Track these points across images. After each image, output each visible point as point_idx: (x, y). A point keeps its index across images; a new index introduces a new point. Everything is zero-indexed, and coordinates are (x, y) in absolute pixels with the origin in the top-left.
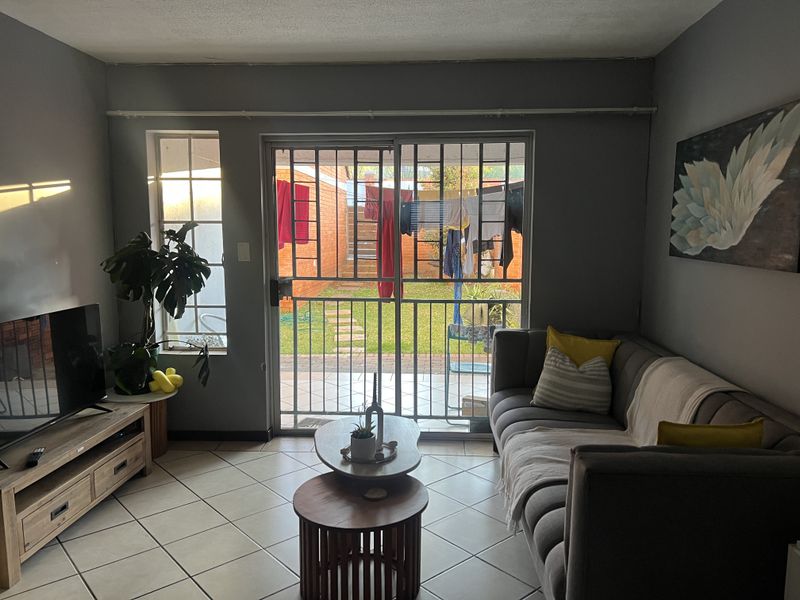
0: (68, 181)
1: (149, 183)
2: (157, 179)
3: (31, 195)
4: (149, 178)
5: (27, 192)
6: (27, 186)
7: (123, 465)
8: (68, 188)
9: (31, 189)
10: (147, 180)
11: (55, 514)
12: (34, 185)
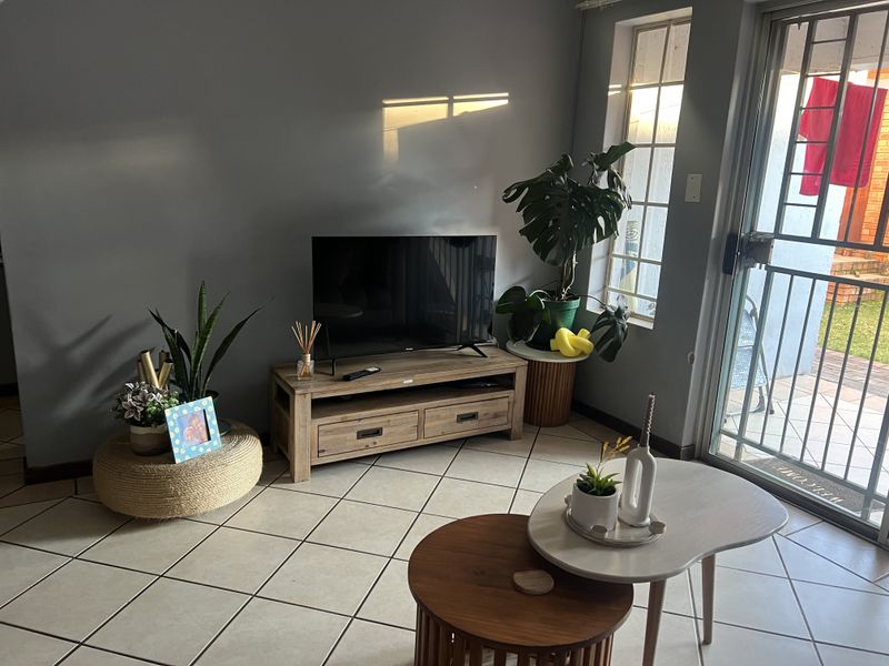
0: (507, 94)
1: (610, 93)
2: (627, 88)
3: (450, 109)
4: (611, 87)
5: (445, 106)
6: (446, 98)
7: (473, 416)
8: (506, 102)
9: (451, 102)
10: (608, 90)
11: (363, 434)
12: (455, 98)
